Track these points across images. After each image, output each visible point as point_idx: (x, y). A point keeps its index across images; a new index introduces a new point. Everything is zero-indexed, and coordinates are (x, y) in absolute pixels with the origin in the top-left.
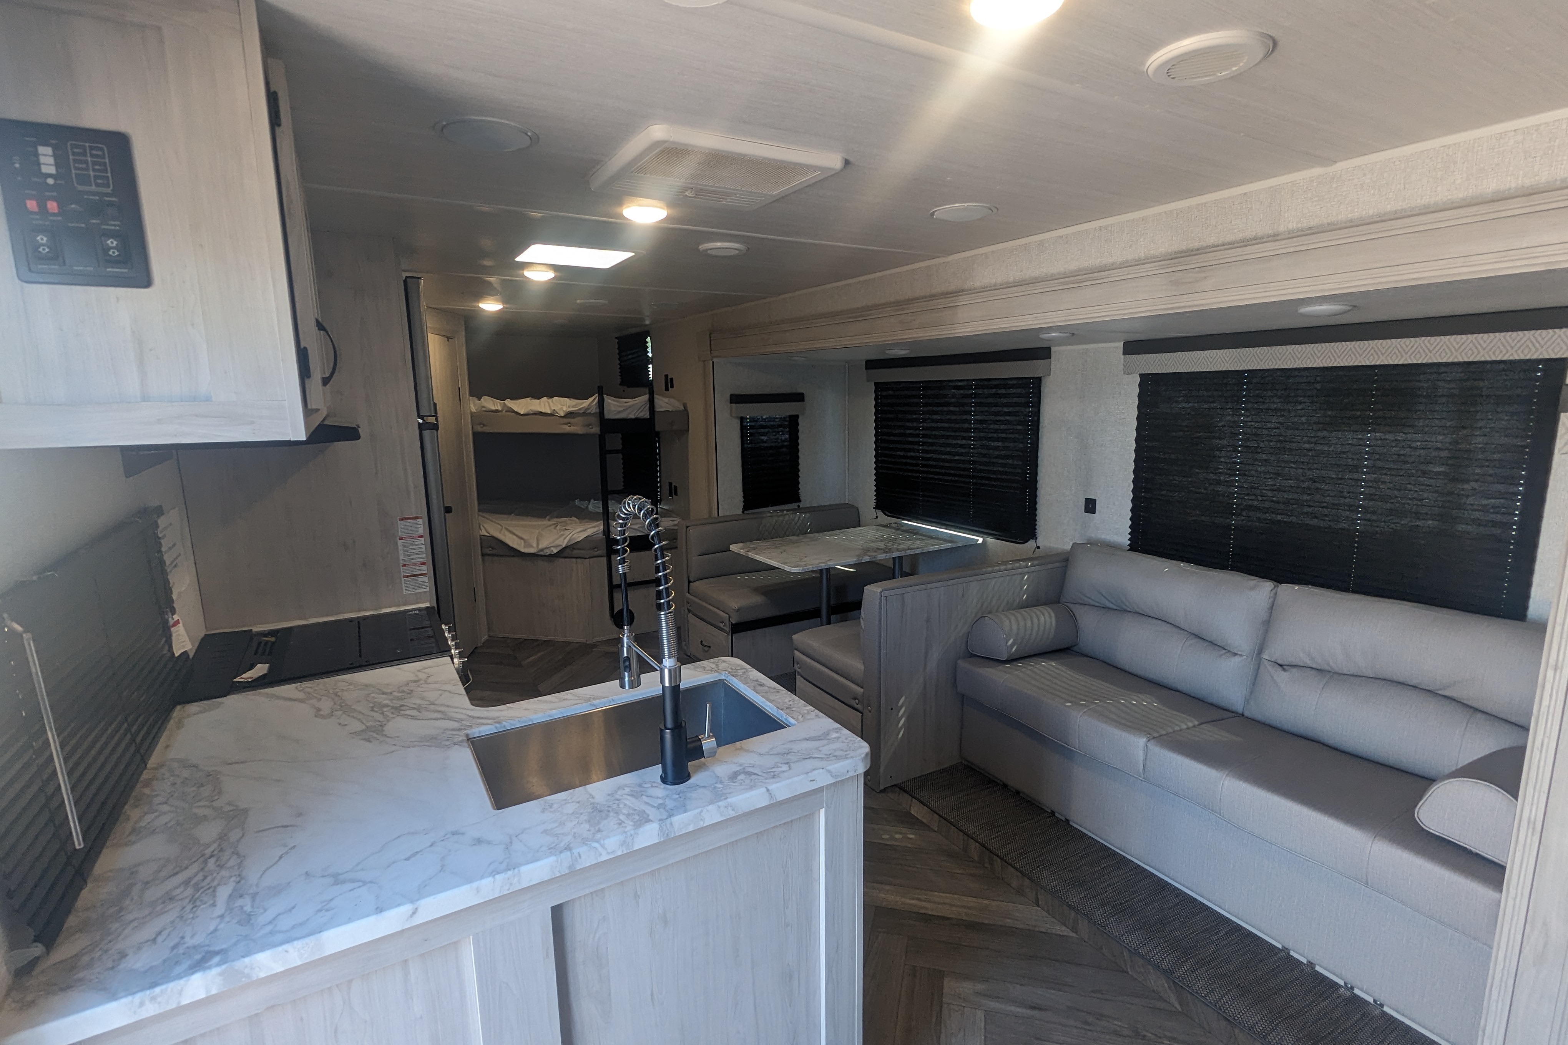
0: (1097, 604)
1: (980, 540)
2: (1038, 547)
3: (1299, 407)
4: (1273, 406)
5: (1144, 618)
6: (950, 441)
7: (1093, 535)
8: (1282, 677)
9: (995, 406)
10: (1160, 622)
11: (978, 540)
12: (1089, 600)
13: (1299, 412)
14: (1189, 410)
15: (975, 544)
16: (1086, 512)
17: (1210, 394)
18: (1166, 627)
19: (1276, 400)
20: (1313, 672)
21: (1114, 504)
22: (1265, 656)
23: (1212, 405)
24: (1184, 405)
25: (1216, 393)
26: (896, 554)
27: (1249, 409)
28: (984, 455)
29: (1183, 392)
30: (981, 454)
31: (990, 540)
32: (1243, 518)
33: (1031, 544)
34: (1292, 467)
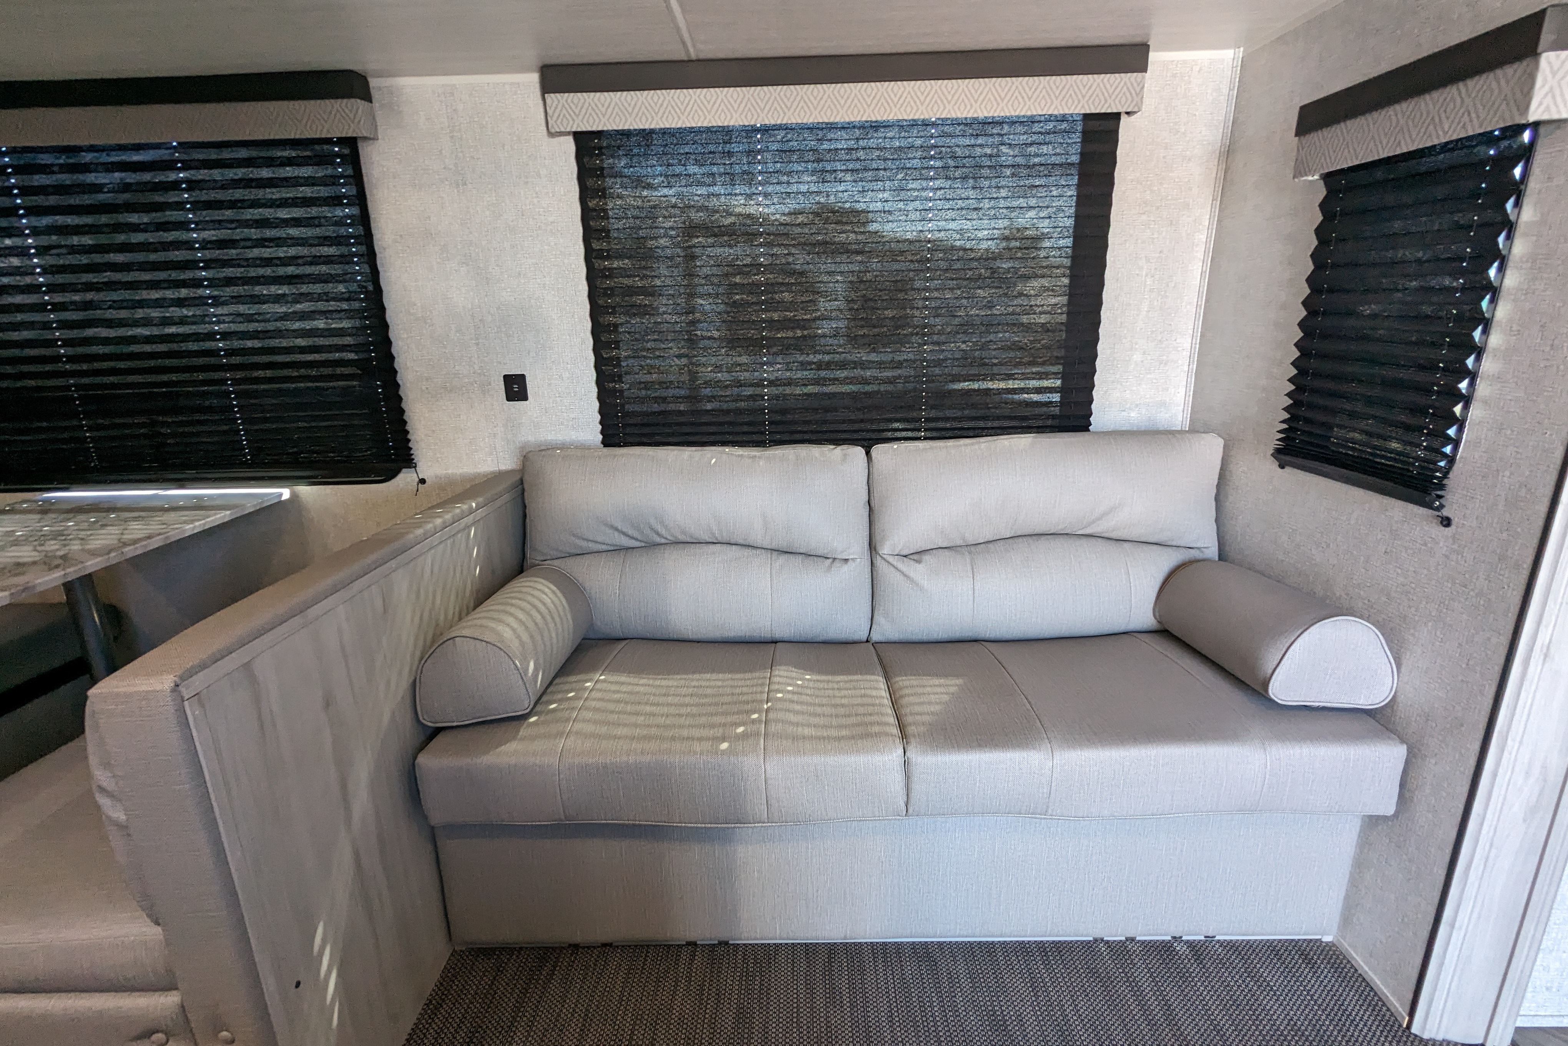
0: (604, 547)
1: (285, 493)
2: (423, 481)
3: (841, 188)
4: (803, 188)
5: (697, 549)
6: (145, 294)
7: (531, 438)
8: (916, 571)
9: (251, 207)
10: (718, 546)
11: (281, 495)
12: (591, 545)
13: (840, 195)
14: (674, 200)
15: (279, 505)
16: (508, 400)
17: (703, 170)
18: (734, 551)
19: (806, 178)
20: (946, 552)
21: (561, 377)
22: (885, 549)
23: (711, 189)
24: (665, 191)
25: (715, 169)
26: (73, 572)
27: (770, 194)
28: (249, 318)
29: (659, 168)
30: (239, 315)
31: (306, 491)
32: (779, 366)
33: (405, 479)
34: (837, 282)
